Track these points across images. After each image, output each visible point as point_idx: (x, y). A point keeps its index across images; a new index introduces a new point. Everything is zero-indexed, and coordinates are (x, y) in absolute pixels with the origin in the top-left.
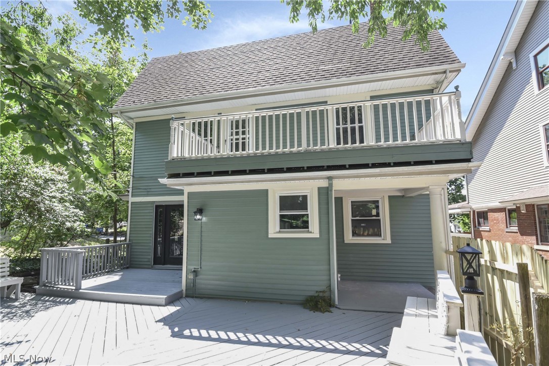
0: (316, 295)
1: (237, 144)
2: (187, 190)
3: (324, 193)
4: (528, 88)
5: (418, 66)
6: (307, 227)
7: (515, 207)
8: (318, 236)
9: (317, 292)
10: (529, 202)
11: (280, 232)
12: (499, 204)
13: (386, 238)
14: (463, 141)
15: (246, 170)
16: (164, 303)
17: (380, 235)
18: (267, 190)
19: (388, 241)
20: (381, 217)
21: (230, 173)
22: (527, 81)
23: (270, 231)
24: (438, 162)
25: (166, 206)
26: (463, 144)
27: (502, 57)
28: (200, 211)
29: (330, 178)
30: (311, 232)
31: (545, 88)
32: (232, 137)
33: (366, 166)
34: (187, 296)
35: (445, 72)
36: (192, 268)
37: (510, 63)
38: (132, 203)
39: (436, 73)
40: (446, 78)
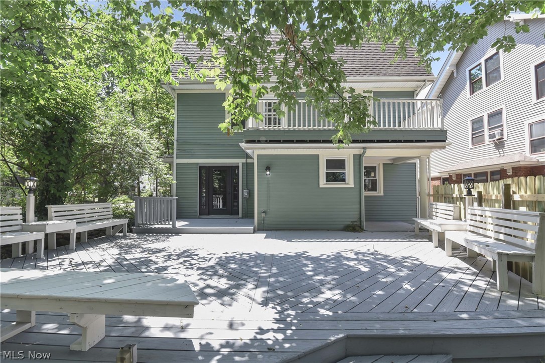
0: (351, 224)
1: (270, 119)
2: (257, 152)
3: (358, 158)
4: (463, 92)
5: (408, 74)
6: (345, 181)
7: (448, 176)
8: (352, 186)
9: (352, 222)
10: (458, 172)
11: (326, 184)
12: (439, 174)
13: (380, 192)
14: (442, 130)
15: (294, 140)
16: (252, 231)
17: (376, 190)
18: (318, 155)
19: (382, 194)
20: (377, 178)
21: (282, 142)
22: (463, 88)
23: (320, 183)
24: (429, 141)
25: (209, 167)
26: (443, 131)
27: (448, 68)
28: (268, 168)
29: (364, 148)
30: (348, 184)
31: (474, 94)
32: (266, 113)
33: (387, 141)
34: (258, 230)
35: (424, 81)
36: (262, 209)
37: (453, 73)
38: (177, 164)
39: (419, 81)
40: (424, 85)
